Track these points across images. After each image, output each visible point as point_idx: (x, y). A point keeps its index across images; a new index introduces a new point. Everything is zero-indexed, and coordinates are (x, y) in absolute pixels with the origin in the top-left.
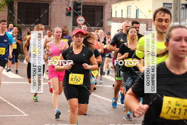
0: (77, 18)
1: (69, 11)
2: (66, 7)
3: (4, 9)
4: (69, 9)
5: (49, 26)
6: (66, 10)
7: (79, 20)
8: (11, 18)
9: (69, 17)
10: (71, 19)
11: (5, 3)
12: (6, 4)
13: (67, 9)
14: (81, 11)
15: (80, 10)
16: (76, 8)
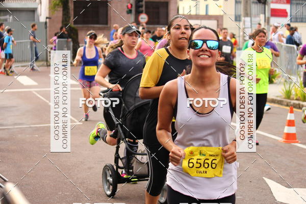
0: (139, 16)
1: (130, 9)
2: (126, 4)
3: (59, 9)
4: (130, 6)
5: (109, 25)
6: (126, 8)
7: (142, 18)
8: (66, 18)
9: (130, 15)
10: (132, 17)
11: (59, 2)
12: (60, 4)
13: (127, 6)
14: (144, 8)
15: (142, 6)
16: (138, 4)
